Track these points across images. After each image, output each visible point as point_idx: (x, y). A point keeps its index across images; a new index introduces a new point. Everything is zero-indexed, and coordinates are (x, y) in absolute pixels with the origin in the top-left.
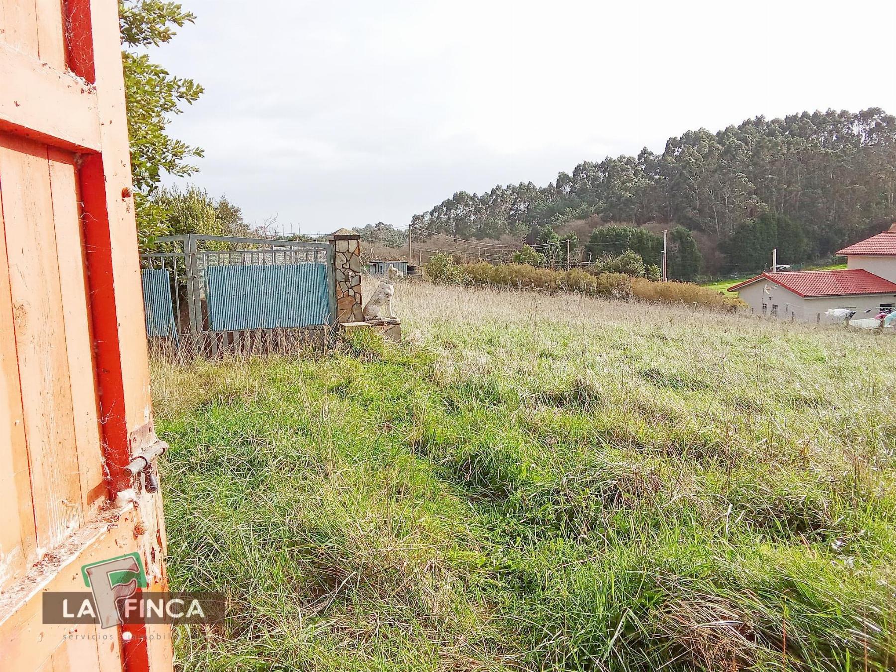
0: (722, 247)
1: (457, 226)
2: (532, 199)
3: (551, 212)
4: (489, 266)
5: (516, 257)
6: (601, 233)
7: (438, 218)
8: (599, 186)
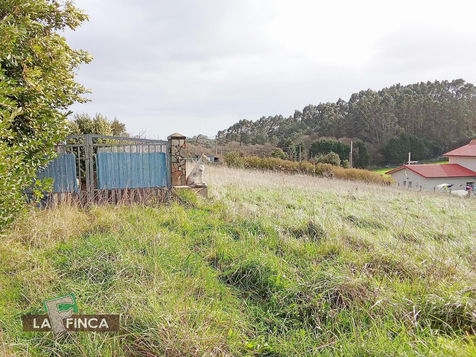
0: (381, 151)
1: (241, 137)
2: (281, 124)
3: (291, 131)
4: (258, 158)
5: (272, 154)
6: (317, 142)
7: (231, 133)
8: (316, 118)
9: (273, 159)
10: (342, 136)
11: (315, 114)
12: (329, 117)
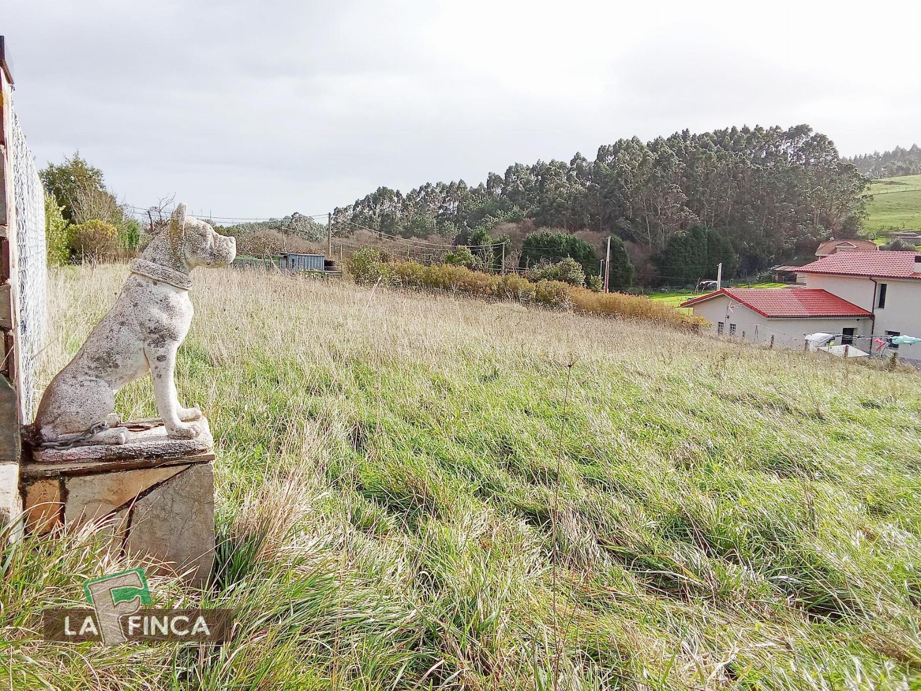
0: (654, 259)
1: (382, 222)
2: (464, 198)
3: (482, 213)
4: (418, 266)
5: (448, 257)
6: (535, 239)
7: (361, 213)
8: (530, 190)
9: (450, 268)
10: (582, 227)
11: (528, 182)
12: (556, 188)
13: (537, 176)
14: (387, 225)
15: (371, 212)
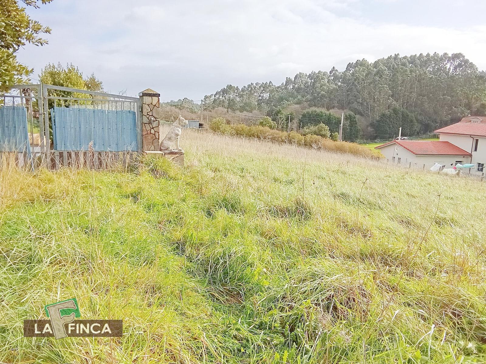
0: (372, 125)
1: (229, 103)
2: (271, 92)
3: (281, 99)
4: (245, 126)
5: (261, 123)
6: (308, 113)
7: (219, 98)
8: (308, 87)
9: (261, 128)
10: (333, 107)
11: (307, 83)
12: (321, 87)
13: (311, 79)
14: (231, 105)
15: (223, 98)
